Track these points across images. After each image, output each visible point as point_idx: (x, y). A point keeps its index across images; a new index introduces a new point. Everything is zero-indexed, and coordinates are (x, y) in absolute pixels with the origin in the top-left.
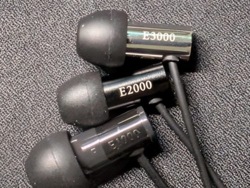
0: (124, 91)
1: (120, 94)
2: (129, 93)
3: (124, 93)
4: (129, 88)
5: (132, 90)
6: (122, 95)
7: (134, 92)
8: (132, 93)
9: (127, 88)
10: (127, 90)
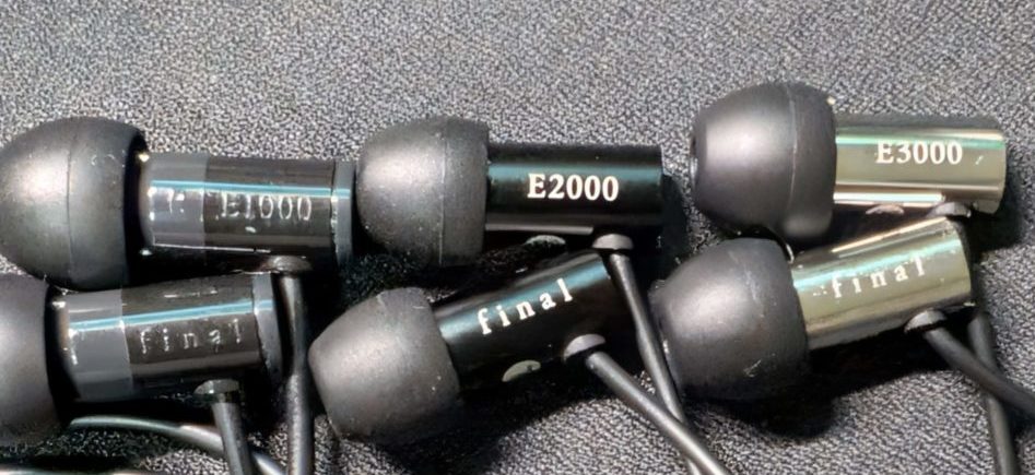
0: (541, 185)
1: (528, 191)
2: (554, 195)
3: (538, 190)
4: (555, 182)
5: (563, 189)
6: (532, 194)
7: (566, 195)
8: (561, 196)
9: (551, 179)
10: (549, 186)
